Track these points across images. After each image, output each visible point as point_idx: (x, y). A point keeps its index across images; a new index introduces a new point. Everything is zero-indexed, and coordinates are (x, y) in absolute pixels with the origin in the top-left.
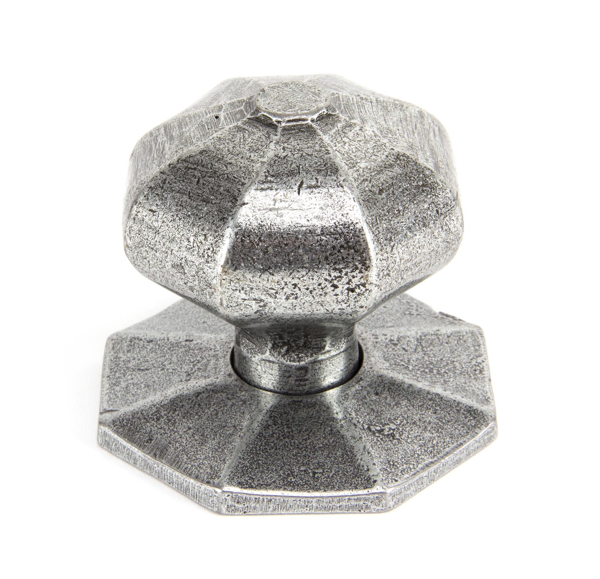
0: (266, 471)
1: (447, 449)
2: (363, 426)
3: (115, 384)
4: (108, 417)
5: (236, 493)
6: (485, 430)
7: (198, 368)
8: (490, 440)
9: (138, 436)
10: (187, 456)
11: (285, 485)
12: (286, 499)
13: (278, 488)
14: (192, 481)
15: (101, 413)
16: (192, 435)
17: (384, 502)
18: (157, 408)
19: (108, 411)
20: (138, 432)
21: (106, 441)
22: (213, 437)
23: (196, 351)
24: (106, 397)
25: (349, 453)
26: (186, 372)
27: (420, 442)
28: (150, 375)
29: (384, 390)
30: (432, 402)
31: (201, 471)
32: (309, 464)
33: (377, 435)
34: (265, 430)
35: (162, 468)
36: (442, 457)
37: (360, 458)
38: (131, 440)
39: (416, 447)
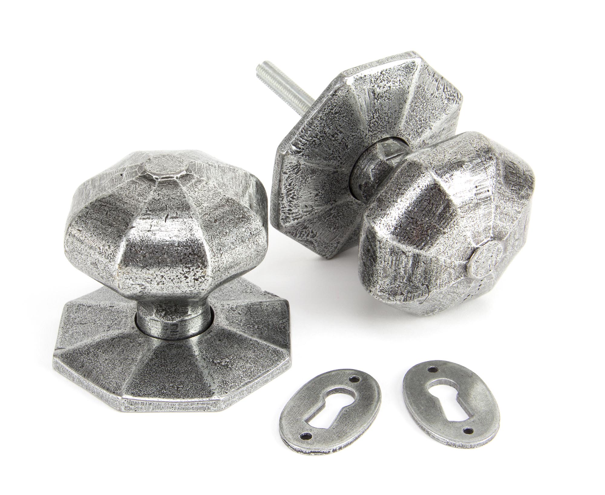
0: (149, 386)
1: (259, 374)
2: (209, 359)
3: (66, 332)
4: (59, 352)
5: (130, 399)
6: (283, 362)
7: (115, 323)
8: (287, 368)
9: (76, 364)
10: (103, 376)
11: (159, 395)
12: (160, 403)
13: (155, 396)
14: (105, 391)
15: (55, 350)
16: (107, 364)
17: (218, 405)
18: (88, 347)
19: (60, 348)
20: (76, 361)
21: (57, 366)
22: (119, 365)
23: (115, 313)
24: (60, 340)
25: (199, 376)
26: (108, 326)
27: (243, 369)
28: (87, 327)
29: (224, 338)
30: (252, 345)
31: (111, 386)
32: (175, 382)
33: (218, 365)
34: (150, 361)
35: (88, 384)
36: (256, 379)
37: (206, 379)
38: (71, 366)
39: (240, 372)
